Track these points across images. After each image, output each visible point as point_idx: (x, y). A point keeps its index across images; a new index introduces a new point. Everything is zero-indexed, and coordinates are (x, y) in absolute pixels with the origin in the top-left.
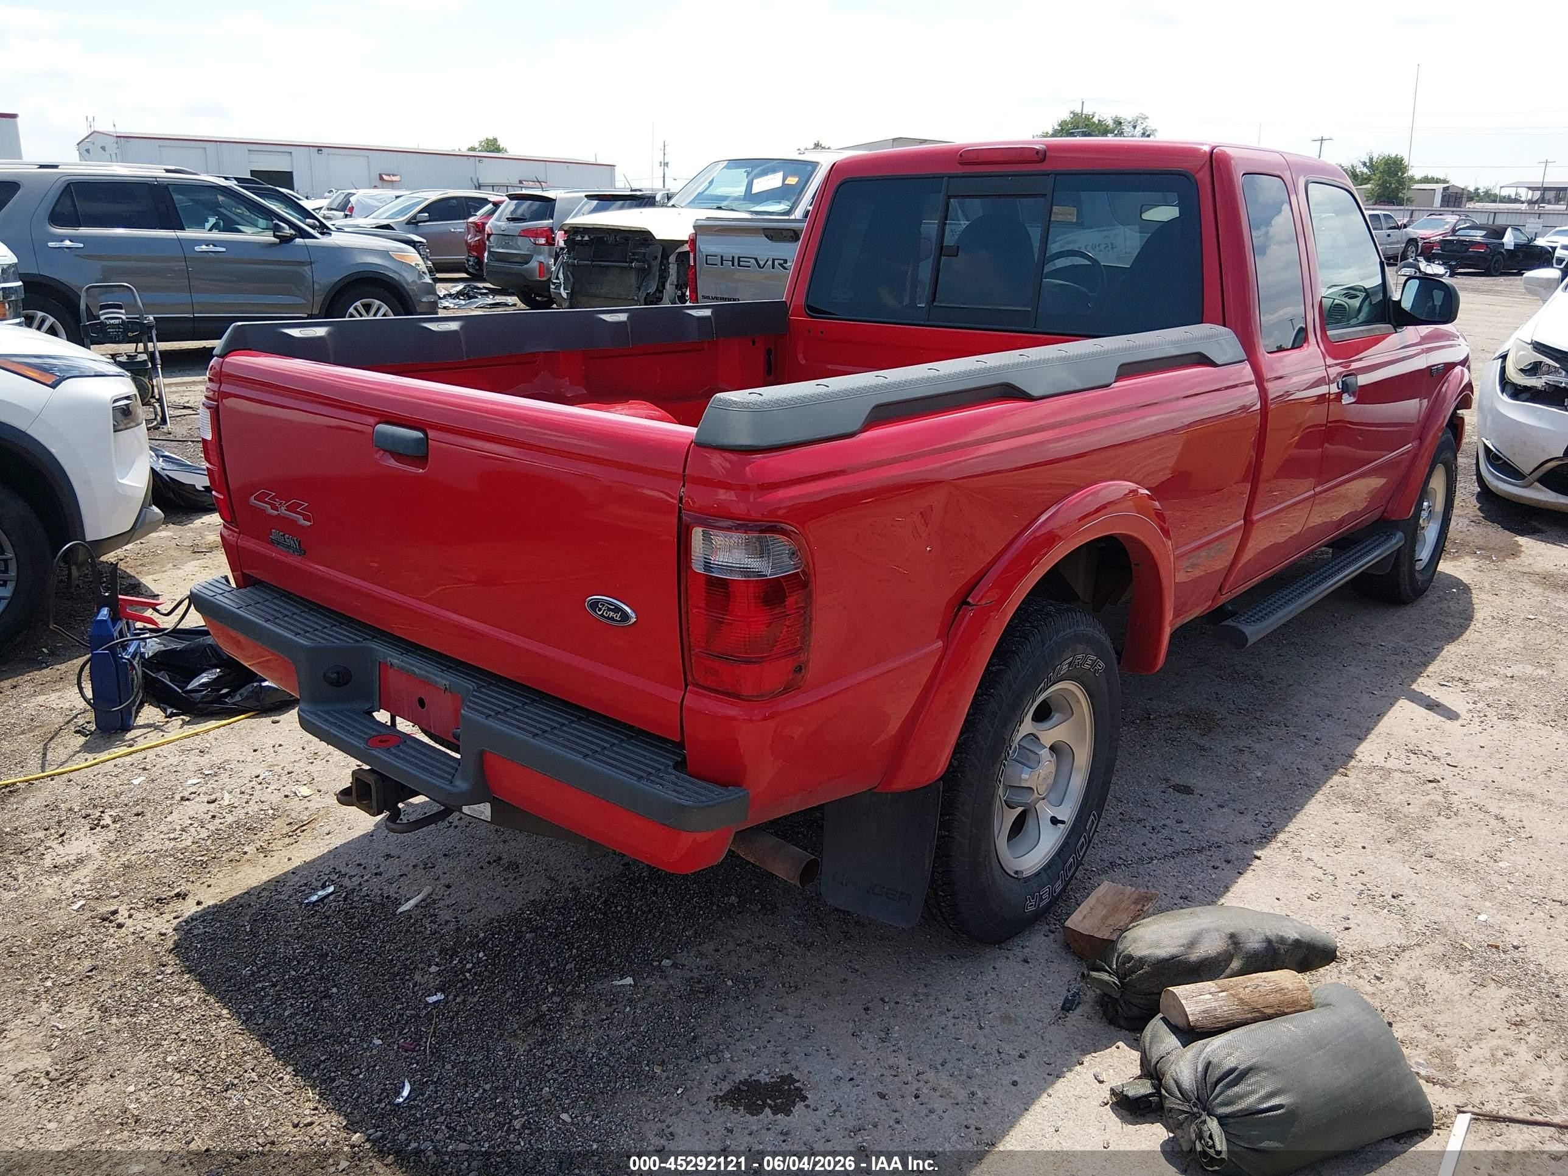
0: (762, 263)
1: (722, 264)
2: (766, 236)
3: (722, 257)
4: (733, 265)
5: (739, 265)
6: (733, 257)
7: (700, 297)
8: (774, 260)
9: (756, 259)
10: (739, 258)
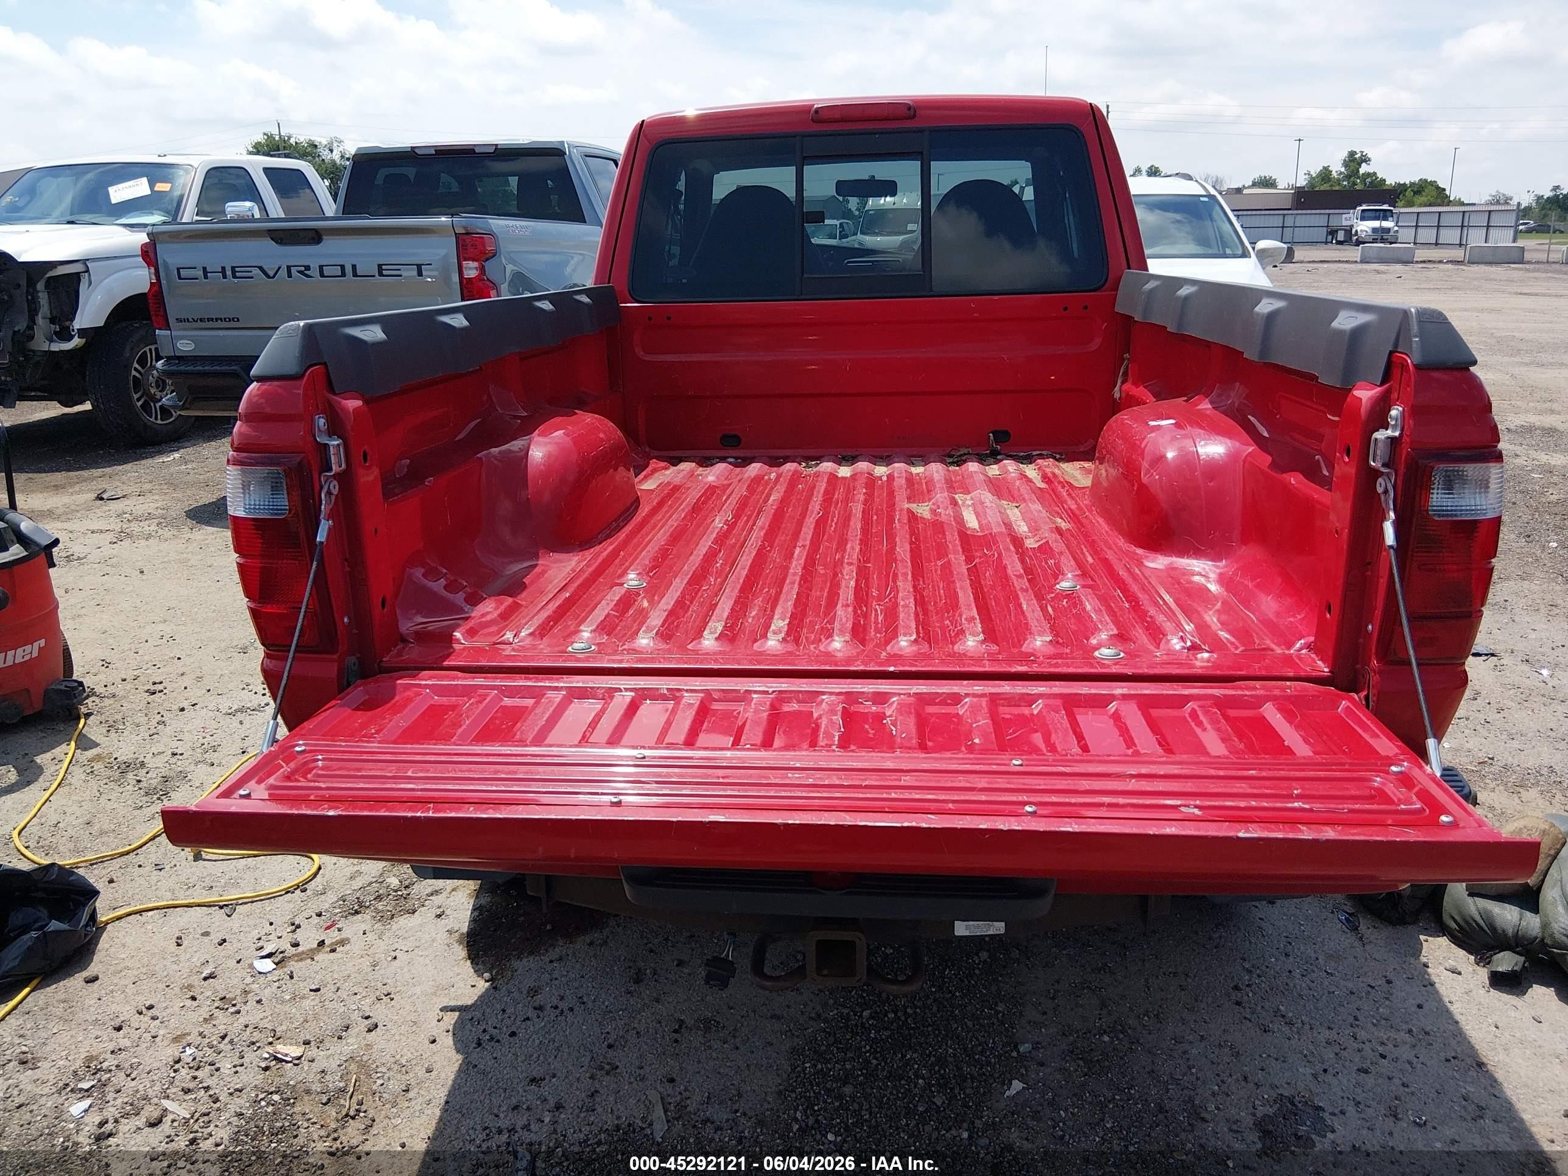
0: (271, 273)
1: (206, 277)
2: (272, 239)
3: (204, 269)
4: (225, 277)
5: (234, 277)
6: (223, 268)
7: (172, 321)
8: (289, 268)
9: (261, 268)
10: (233, 268)
